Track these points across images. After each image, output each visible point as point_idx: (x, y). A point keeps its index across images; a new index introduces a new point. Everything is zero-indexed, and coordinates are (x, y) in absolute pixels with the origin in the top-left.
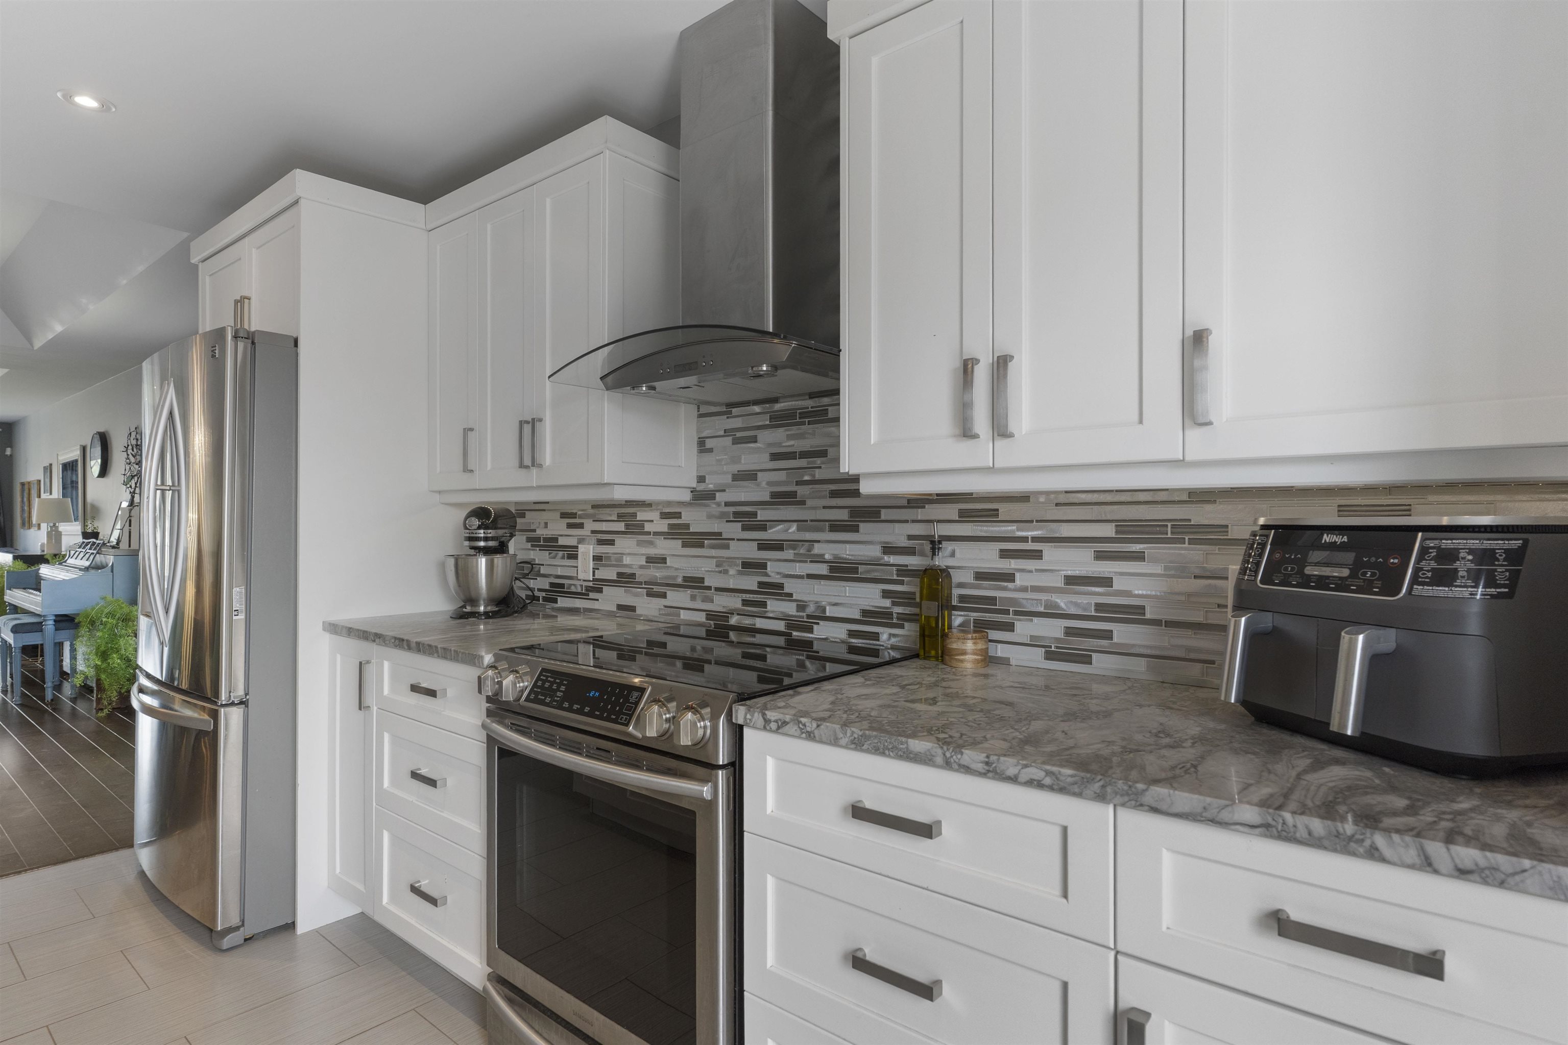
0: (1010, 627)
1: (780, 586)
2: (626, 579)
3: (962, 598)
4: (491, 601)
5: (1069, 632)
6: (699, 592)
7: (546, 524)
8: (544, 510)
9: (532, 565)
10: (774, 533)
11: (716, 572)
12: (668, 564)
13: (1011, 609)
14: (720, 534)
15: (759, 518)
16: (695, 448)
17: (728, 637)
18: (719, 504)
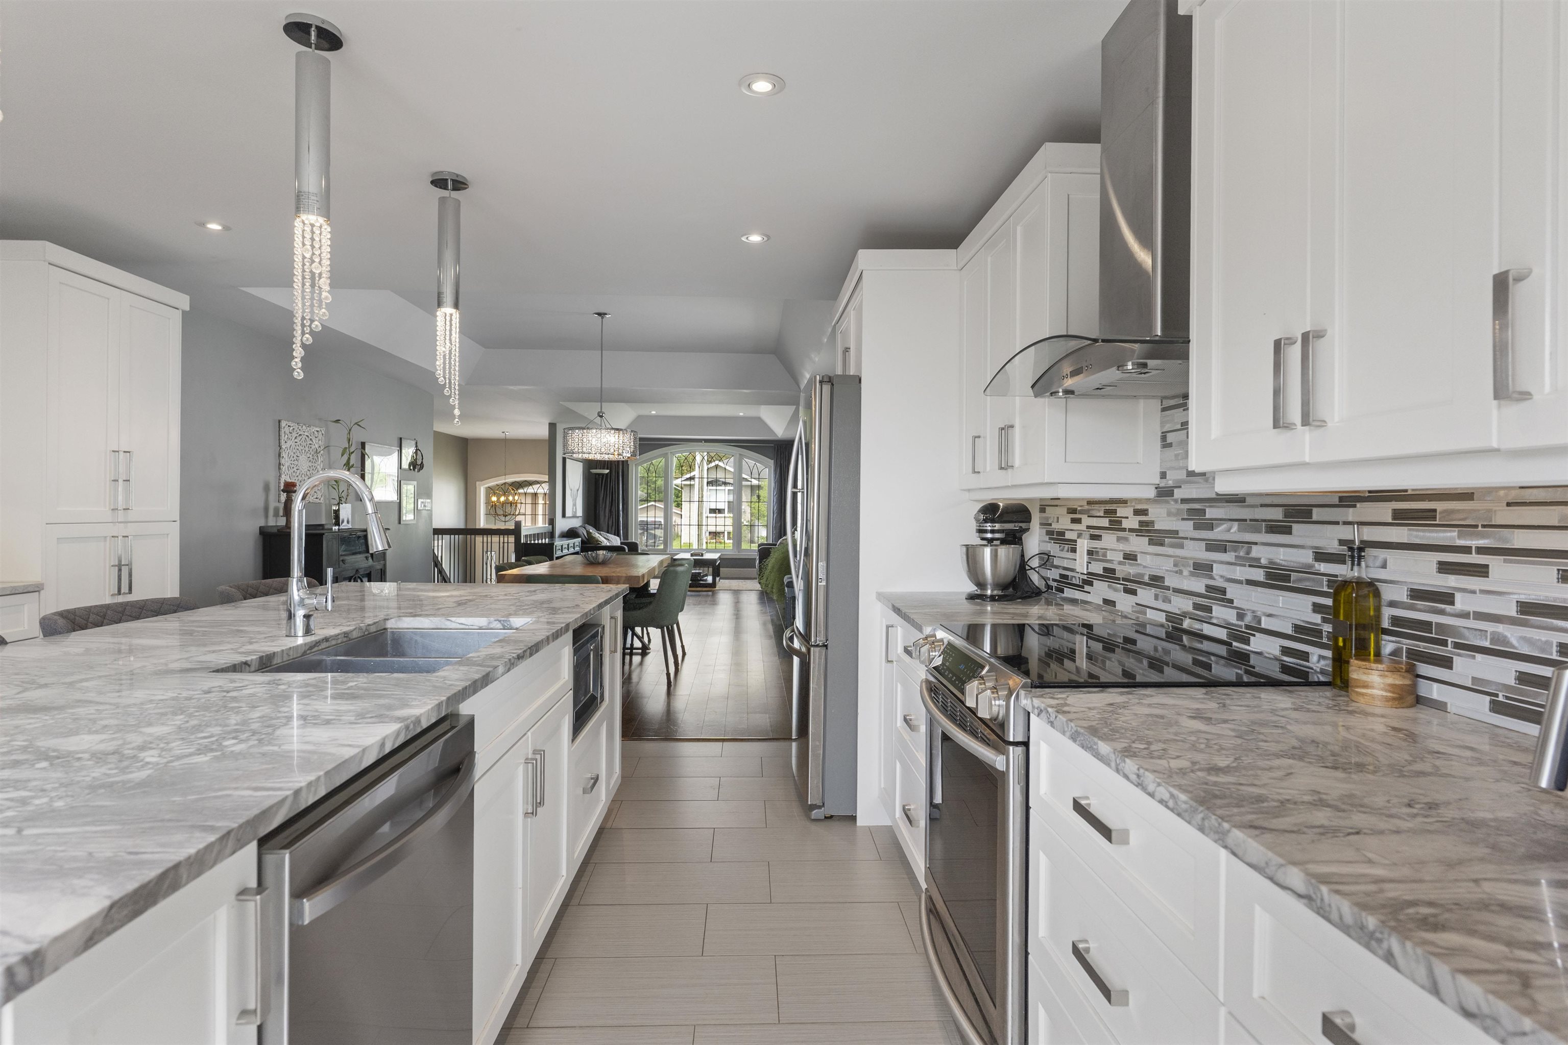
0: (1446, 663)
1: (1223, 591)
2: (1109, 574)
3: (1395, 620)
4: (996, 586)
5: (1523, 678)
6: (1161, 592)
7: (1058, 518)
8: (1057, 506)
9: (1049, 556)
10: (1219, 533)
11: (1173, 571)
12: (1139, 561)
13: (1450, 640)
14: (1177, 532)
15: (1207, 516)
16: (1158, 443)
17: (1182, 641)
18: (1176, 501)
